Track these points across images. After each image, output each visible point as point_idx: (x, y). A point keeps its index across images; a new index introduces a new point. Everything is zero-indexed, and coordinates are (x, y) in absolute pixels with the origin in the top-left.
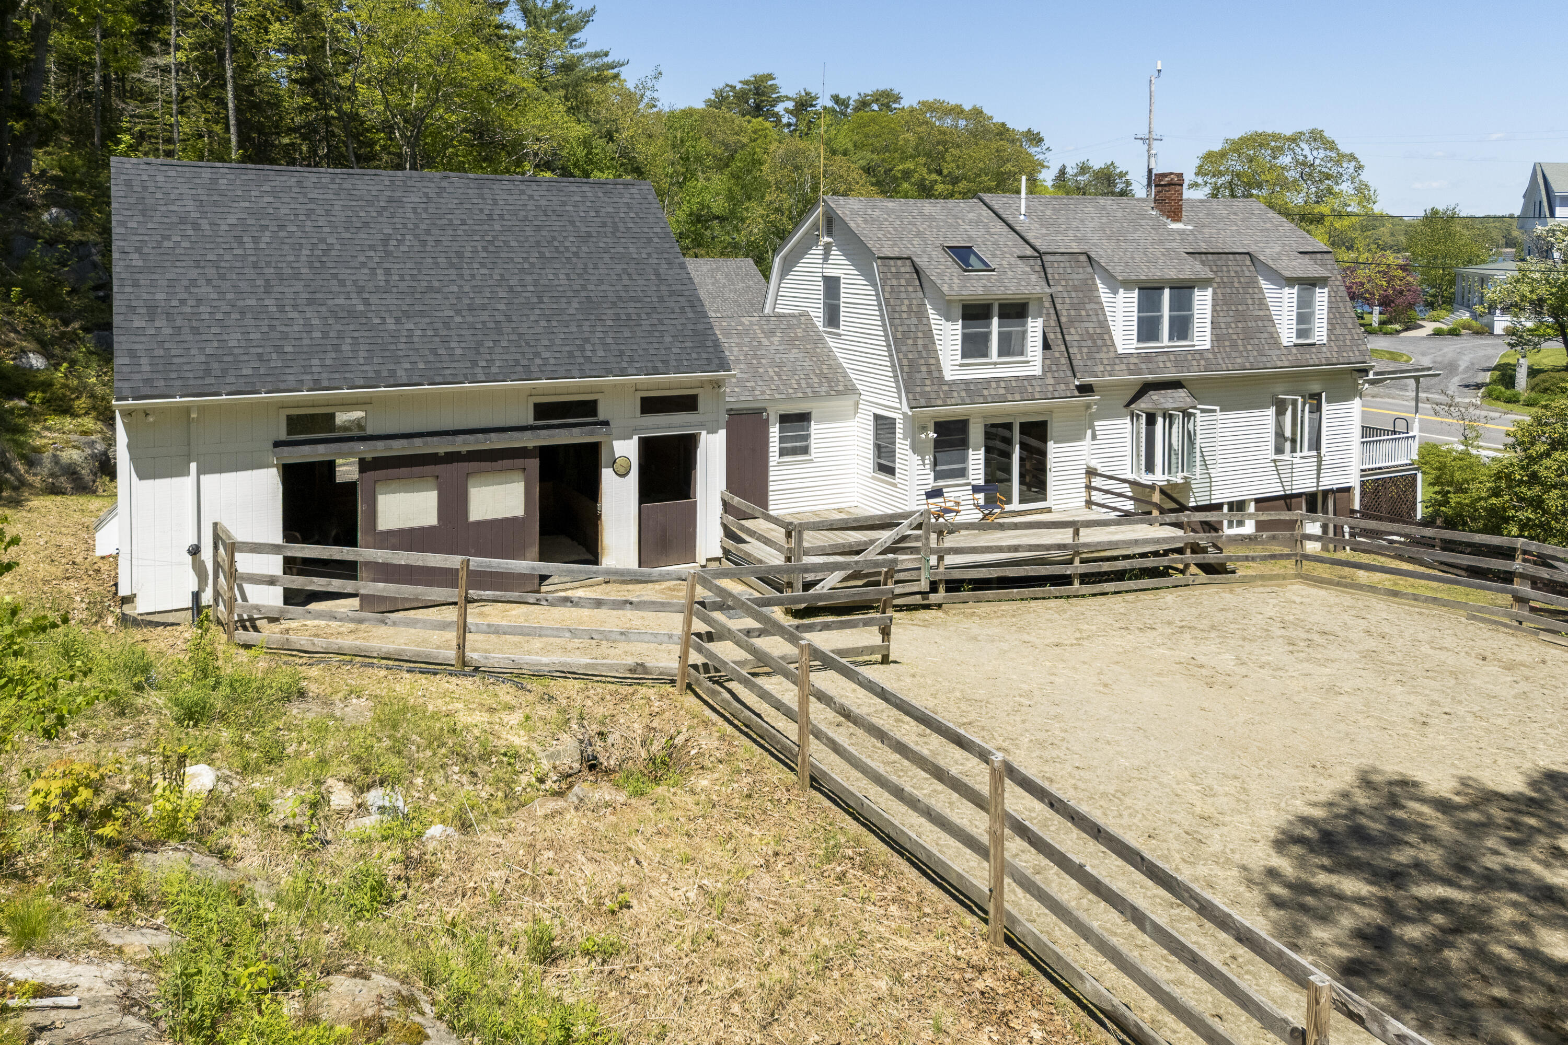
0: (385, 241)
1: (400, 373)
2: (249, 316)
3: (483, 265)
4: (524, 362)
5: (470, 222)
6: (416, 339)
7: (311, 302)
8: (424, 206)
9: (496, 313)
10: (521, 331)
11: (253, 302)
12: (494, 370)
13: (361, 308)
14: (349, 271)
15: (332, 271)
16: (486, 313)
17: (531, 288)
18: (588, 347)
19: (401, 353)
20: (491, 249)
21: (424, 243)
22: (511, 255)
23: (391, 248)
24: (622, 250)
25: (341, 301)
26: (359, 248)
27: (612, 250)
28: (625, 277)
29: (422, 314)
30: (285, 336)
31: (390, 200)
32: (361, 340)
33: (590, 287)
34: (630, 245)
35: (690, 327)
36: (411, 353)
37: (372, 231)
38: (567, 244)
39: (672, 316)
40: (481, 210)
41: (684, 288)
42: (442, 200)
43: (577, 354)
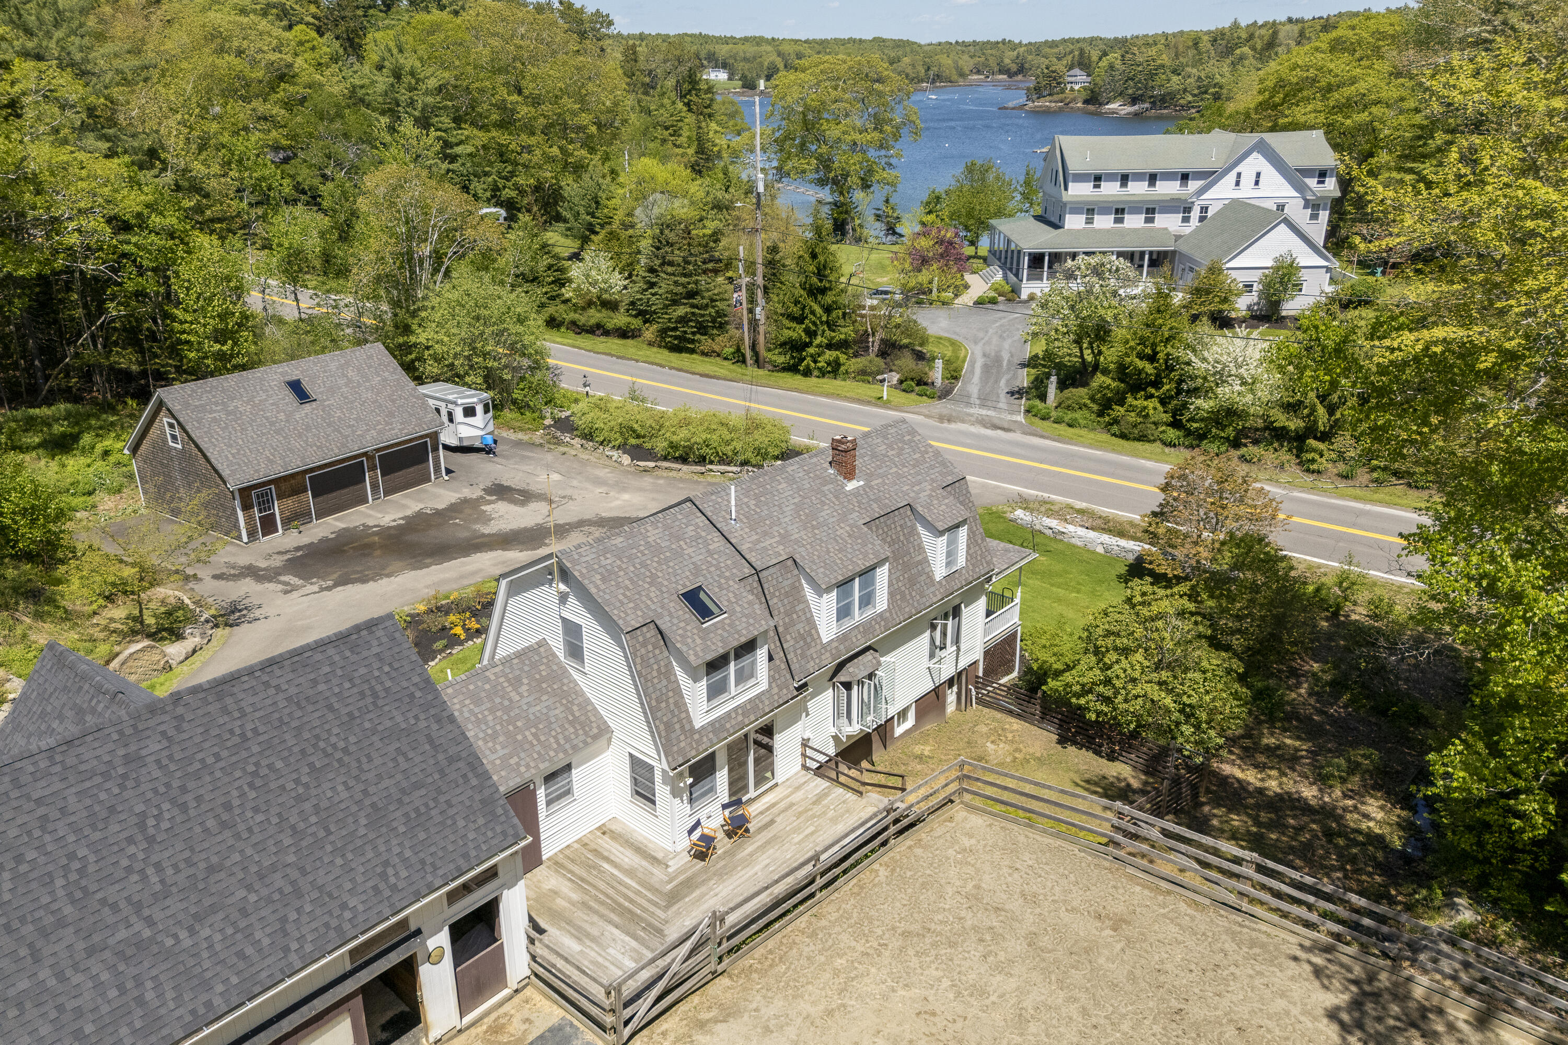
0: (142, 826)
1: (217, 1001)
2: (28, 1005)
3: (256, 810)
4: (334, 923)
5: (224, 754)
6: (218, 947)
7: (91, 952)
8: (165, 753)
9: (288, 870)
10: (320, 882)
11: (24, 984)
12: (308, 948)
13: (147, 933)
14: (117, 887)
15: (99, 896)
16: (278, 875)
17: (313, 819)
18: (390, 871)
19: (208, 975)
20: (258, 782)
21: (184, 808)
22: (281, 782)
23: (151, 831)
24: (388, 724)
25: (122, 934)
26: (116, 848)
27: (380, 728)
28: (401, 759)
29: (213, 909)
30: (79, 1012)
31: (128, 760)
32: (162, 978)
33: (372, 790)
34: (395, 713)
35: (477, 797)
36: (218, 968)
37: (122, 817)
38: (333, 739)
39: (458, 791)
40: (231, 731)
41: (460, 748)
42: (185, 736)
43: (382, 886)
